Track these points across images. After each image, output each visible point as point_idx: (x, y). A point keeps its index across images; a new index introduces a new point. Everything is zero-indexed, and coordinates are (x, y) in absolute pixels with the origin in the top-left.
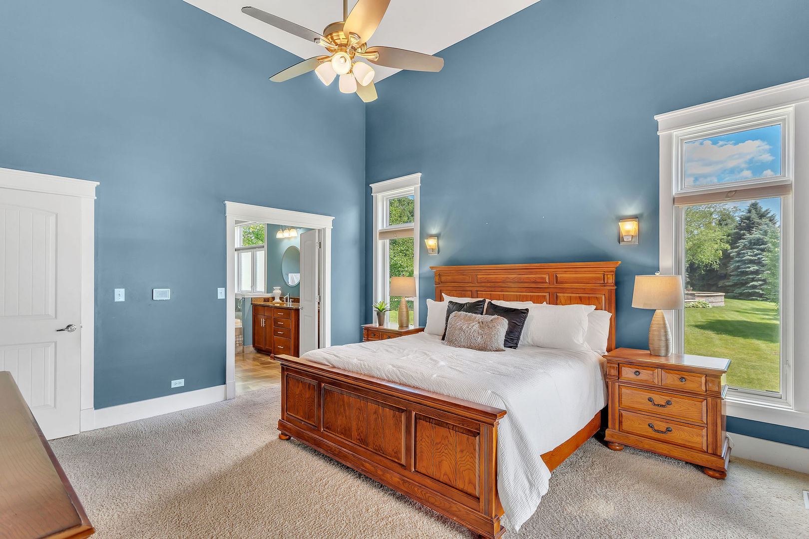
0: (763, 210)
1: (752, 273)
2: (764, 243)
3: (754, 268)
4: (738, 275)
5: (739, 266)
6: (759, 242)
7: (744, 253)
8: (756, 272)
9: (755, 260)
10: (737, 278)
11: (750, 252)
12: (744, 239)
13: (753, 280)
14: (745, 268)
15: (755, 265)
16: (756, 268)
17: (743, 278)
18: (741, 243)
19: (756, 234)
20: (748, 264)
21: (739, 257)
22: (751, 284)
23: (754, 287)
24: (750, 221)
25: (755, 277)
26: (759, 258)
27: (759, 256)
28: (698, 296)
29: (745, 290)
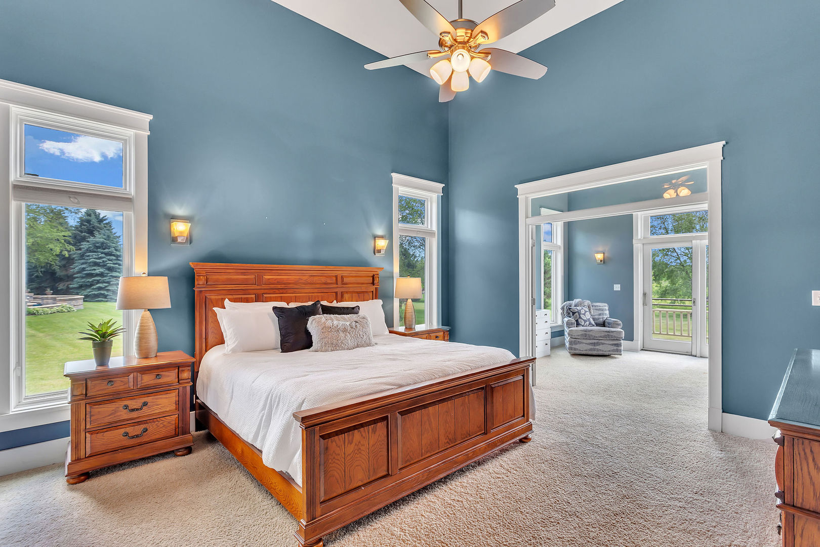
0: (101, 216)
1: (97, 275)
2: (109, 247)
3: (99, 270)
4: (83, 278)
5: (84, 268)
6: (103, 246)
7: (89, 256)
8: (102, 275)
9: (100, 262)
10: (83, 280)
11: (94, 255)
12: (88, 242)
13: (98, 282)
14: (90, 270)
15: (100, 268)
16: (102, 270)
17: (88, 280)
18: (85, 245)
19: (99, 238)
20: (93, 266)
21: (84, 259)
22: (97, 285)
23: (100, 289)
24: (90, 224)
25: (100, 280)
26: (103, 261)
27: (103, 259)
28: (61, 300)
29: (90, 292)
